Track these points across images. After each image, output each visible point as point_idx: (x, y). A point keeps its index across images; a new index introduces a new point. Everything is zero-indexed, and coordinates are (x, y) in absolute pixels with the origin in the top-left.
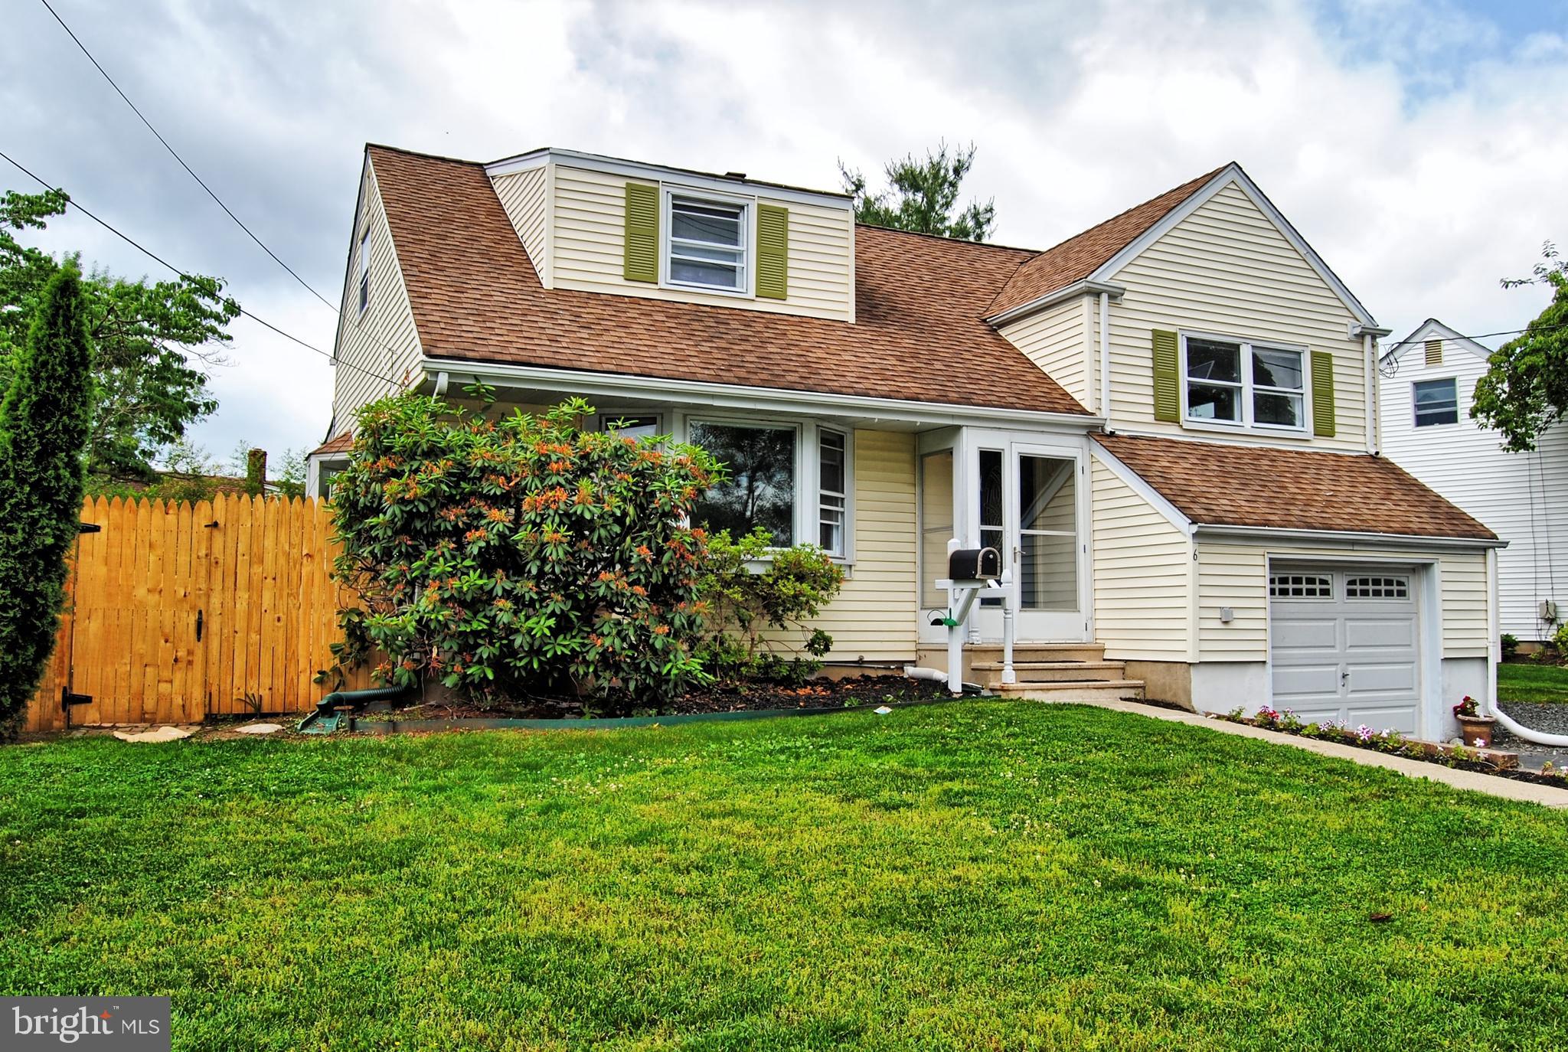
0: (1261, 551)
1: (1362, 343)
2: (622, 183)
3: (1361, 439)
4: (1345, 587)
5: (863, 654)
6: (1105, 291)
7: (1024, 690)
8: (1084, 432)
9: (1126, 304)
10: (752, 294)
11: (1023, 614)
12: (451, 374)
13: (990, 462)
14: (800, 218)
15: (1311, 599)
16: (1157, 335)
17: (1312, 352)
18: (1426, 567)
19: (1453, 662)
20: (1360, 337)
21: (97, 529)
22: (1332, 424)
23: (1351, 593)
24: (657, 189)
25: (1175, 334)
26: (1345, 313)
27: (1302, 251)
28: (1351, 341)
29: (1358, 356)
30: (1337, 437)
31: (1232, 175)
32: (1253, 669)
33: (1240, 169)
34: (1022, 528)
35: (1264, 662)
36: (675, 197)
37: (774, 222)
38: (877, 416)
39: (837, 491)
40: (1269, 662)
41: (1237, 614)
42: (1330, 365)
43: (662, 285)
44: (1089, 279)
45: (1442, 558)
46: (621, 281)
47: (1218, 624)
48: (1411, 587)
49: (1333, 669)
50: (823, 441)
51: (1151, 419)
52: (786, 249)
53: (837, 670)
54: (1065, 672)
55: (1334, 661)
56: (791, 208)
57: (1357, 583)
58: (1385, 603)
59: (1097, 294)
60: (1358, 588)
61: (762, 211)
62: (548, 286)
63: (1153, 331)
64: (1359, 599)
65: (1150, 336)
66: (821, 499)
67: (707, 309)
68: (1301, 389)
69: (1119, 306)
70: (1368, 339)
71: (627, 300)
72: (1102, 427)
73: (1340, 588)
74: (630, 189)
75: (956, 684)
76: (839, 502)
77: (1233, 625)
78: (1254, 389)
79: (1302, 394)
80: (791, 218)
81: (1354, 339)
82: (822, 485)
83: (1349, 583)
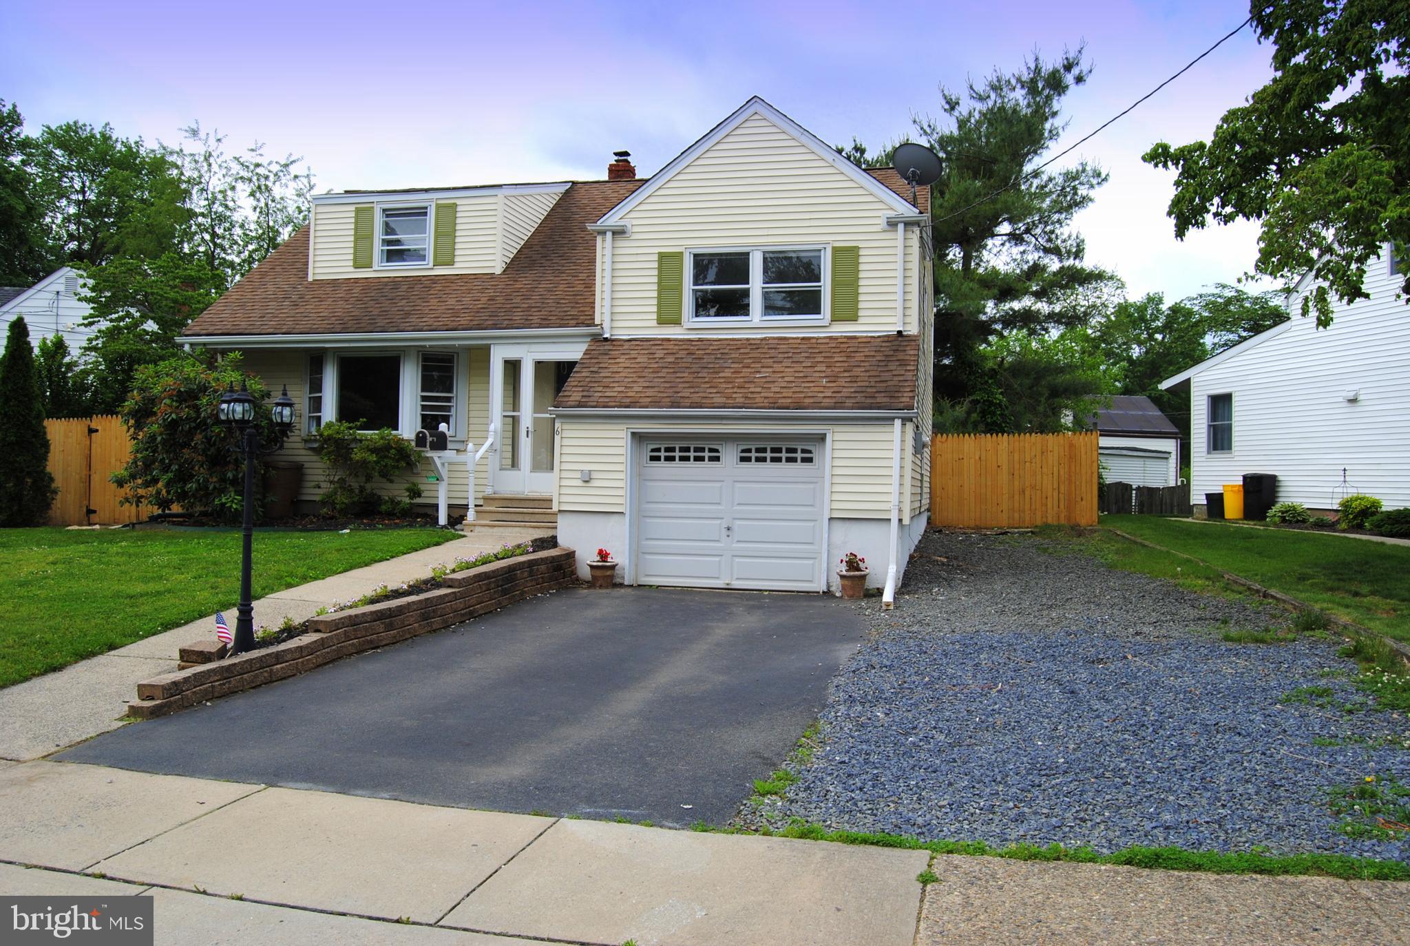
0: (624, 427)
1: (896, 231)
2: (353, 208)
3: (889, 320)
4: (738, 455)
6: (609, 230)
7: (475, 525)
8: (589, 339)
9: (634, 237)
10: (431, 265)
11: (533, 474)
13: (513, 368)
14: (467, 208)
16: (662, 257)
17: (833, 248)
18: (822, 438)
19: (853, 522)
20: (893, 225)
21: (97, 431)
22: (856, 310)
23: (743, 459)
24: (373, 207)
25: (682, 253)
26: (881, 206)
28: (884, 231)
29: (892, 243)
30: (861, 320)
31: (756, 107)
32: (616, 517)
33: (764, 101)
34: (533, 413)
35: (621, 513)
36: (384, 210)
37: (448, 213)
38: (457, 343)
39: (448, 392)
40: (628, 513)
41: (595, 475)
42: (857, 257)
43: (375, 268)
44: (599, 223)
45: (837, 428)
46: (352, 269)
47: (580, 483)
48: (815, 455)
49: (718, 522)
50: (423, 361)
51: (654, 323)
52: (455, 231)
54: (533, 516)
55: (720, 516)
56: (458, 202)
57: (753, 451)
58: (784, 468)
59: (603, 233)
60: (753, 455)
61: (438, 207)
62: (310, 279)
63: (659, 253)
64: (753, 465)
65: (656, 258)
66: (424, 398)
67: (400, 279)
68: (819, 281)
69: (628, 239)
70: (901, 227)
71: (352, 281)
72: (602, 335)
73: (730, 455)
74: (358, 211)
75: (443, 520)
76: (449, 399)
77: (594, 483)
78: (763, 288)
79: (820, 286)
80: (459, 209)
81: (886, 227)
82: (423, 390)
83: (743, 451)
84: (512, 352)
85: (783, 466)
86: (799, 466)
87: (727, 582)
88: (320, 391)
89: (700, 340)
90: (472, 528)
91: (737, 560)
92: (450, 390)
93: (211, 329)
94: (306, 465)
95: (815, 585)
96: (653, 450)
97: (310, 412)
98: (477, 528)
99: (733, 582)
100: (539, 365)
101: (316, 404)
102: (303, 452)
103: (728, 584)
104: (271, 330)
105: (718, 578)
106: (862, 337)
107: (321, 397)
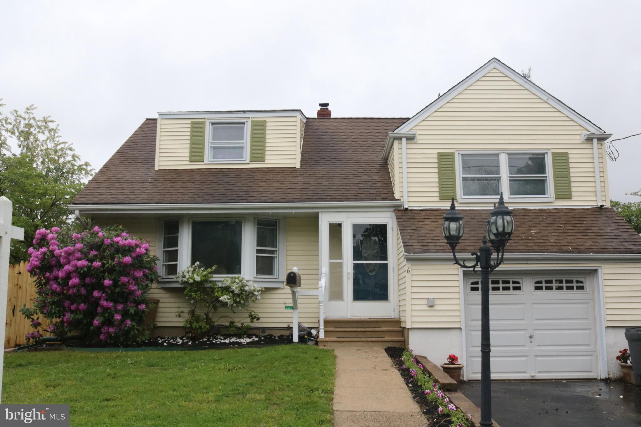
0: (458, 267)
1: (592, 144)
2: (189, 121)
3: (594, 198)
4: (533, 285)
5: (289, 324)
6: (404, 137)
7: (327, 341)
9: (420, 142)
10: (248, 161)
11: (354, 303)
12: (80, 211)
13: (336, 229)
14: (272, 123)
15: (506, 292)
16: (441, 156)
17: (553, 153)
18: (596, 271)
19: (620, 329)
20: (589, 139)
22: (570, 192)
23: (537, 288)
24: (204, 122)
25: (453, 153)
26: (580, 128)
27: (545, 98)
28: (583, 143)
29: (590, 151)
30: (573, 199)
31: (495, 65)
32: (454, 331)
33: (499, 61)
34: (354, 260)
35: (460, 328)
36: (213, 124)
37: (260, 127)
39: (273, 247)
40: (463, 328)
41: (437, 302)
42: (568, 158)
43: (206, 161)
44: (395, 132)
45: (605, 266)
46: (188, 163)
47: (426, 307)
48: (587, 283)
49: (523, 332)
50: (258, 224)
51: (437, 199)
52: (265, 138)
53: (277, 331)
55: (524, 328)
56: (268, 120)
57: (544, 282)
58: (565, 293)
59: (400, 139)
60: (544, 285)
61: (254, 123)
62: (156, 168)
63: (438, 153)
64: (544, 292)
65: (436, 156)
66: (258, 251)
67: (226, 170)
68: (546, 173)
69: (416, 143)
70: (595, 141)
71: (189, 170)
72: (401, 206)
73: (528, 285)
74: (193, 123)
75: (296, 339)
76: (273, 252)
77: (437, 307)
78: (510, 177)
79: (546, 177)
80: (268, 124)
81: (585, 141)
82: (258, 245)
83: (537, 283)
84: (336, 218)
85: (565, 292)
86: (575, 292)
87: (533, 375)
88: (177, 246)
89: (471, 210)
90: (325, 344)
91: (539, 358)
92: (274, 245)
93: (96, 200)
94: (161, 300)
95: (593, 374)
96: (473, 283)
97: (163, 262)
98: (329, 343)
99: (537, 375)
100: (356, 227)
101: (173, 256)
102: (157, 291)
103: (533, 376)
104: (146, 201)
105: (525, 372)
106: (578, 209)
107: (177, 250)
